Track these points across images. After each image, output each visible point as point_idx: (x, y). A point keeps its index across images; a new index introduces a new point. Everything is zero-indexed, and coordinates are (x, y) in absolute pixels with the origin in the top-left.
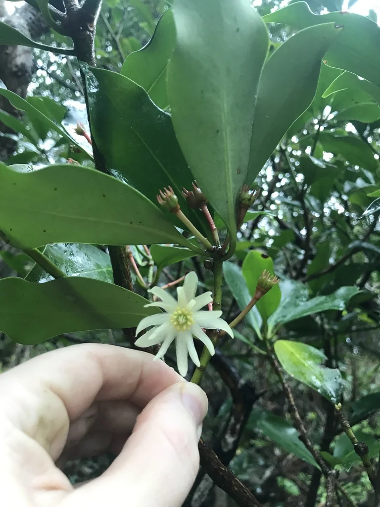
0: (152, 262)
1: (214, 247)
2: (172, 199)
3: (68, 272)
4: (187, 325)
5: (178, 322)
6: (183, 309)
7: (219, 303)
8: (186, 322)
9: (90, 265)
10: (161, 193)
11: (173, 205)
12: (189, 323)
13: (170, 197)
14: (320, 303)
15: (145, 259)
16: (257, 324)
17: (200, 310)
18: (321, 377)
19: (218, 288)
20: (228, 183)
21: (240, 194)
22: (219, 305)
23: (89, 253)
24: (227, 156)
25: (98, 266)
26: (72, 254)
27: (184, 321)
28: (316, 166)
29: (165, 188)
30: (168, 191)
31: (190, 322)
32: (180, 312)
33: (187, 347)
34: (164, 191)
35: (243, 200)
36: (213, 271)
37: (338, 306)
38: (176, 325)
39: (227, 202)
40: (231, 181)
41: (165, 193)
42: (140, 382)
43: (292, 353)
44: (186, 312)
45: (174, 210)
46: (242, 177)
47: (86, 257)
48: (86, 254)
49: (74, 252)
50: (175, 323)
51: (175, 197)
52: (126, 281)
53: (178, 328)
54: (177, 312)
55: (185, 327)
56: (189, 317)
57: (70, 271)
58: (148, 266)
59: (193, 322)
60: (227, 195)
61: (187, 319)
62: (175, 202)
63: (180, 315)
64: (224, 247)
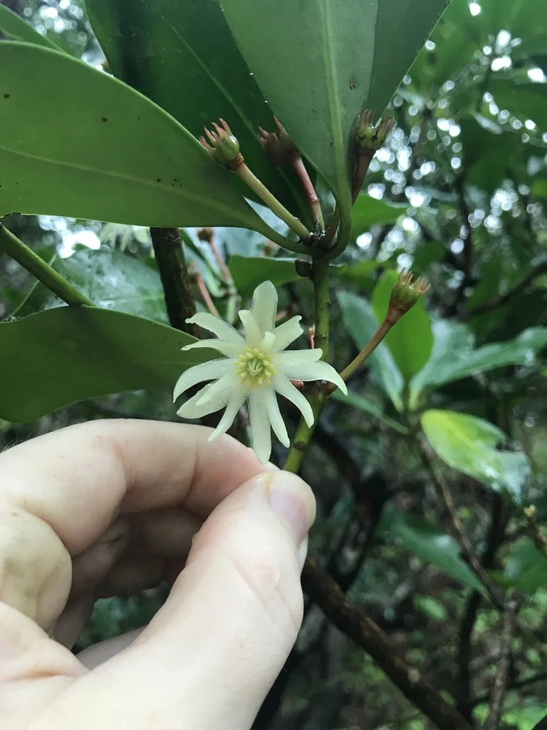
0: (233, 290)
1: (312, 234)
2: (227, 144)
3: (93, 299)
4: (265, 378)
5: (248, 373)
6: (255, 349)
7: (324, 336)
8: (262, 372)
9: (131, 289)
10: (208, 132)
11: (230, 154)
12: (268, 374)
13: (224, 140)
14: (494, 355)
15: (223, 285)
16: (393, 385)
17: (287, 349)
18: (498, 465)
19: (322, 310)
20: (331, 106)
21: (358, 128)
22: (325, 338)
23: (129, 271)
24: (328, 51)
25: (144, 292)
26: (100, 272)
27: (258, 370)
28: (486, 132)
29: (213, 123)
30: (219, 129)
31: (269, 371)
32: (250, 355)
33: (268, 419)
34: (212, 128)
35: (362, 139)
36: (312, 278)
37: (524, 358)
38: (244, 379)
39: (331, 144)
40: (338, 103)
41: (213, 132)
42: (196, 478)
43: (450, 432)
44: (261, 355)
45: (232, 166)
46: (360, 94)
47: (123, 278)
48: (124, 273)
49: (105, 269)
50: (243, 374)
51: (233, 140)
52: (187, 309)
53: (248, 382)
54: (245, 355)
55: (260, 381)
56: (266, 363)
57: (97, 298)
58: (227, 297)
59: (275, 371)
60: (330, 130)
61: (264, 367)
62: (232, 149)
63: (251, 360)
64: (330, 233)
